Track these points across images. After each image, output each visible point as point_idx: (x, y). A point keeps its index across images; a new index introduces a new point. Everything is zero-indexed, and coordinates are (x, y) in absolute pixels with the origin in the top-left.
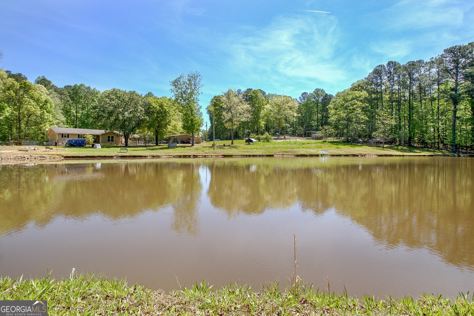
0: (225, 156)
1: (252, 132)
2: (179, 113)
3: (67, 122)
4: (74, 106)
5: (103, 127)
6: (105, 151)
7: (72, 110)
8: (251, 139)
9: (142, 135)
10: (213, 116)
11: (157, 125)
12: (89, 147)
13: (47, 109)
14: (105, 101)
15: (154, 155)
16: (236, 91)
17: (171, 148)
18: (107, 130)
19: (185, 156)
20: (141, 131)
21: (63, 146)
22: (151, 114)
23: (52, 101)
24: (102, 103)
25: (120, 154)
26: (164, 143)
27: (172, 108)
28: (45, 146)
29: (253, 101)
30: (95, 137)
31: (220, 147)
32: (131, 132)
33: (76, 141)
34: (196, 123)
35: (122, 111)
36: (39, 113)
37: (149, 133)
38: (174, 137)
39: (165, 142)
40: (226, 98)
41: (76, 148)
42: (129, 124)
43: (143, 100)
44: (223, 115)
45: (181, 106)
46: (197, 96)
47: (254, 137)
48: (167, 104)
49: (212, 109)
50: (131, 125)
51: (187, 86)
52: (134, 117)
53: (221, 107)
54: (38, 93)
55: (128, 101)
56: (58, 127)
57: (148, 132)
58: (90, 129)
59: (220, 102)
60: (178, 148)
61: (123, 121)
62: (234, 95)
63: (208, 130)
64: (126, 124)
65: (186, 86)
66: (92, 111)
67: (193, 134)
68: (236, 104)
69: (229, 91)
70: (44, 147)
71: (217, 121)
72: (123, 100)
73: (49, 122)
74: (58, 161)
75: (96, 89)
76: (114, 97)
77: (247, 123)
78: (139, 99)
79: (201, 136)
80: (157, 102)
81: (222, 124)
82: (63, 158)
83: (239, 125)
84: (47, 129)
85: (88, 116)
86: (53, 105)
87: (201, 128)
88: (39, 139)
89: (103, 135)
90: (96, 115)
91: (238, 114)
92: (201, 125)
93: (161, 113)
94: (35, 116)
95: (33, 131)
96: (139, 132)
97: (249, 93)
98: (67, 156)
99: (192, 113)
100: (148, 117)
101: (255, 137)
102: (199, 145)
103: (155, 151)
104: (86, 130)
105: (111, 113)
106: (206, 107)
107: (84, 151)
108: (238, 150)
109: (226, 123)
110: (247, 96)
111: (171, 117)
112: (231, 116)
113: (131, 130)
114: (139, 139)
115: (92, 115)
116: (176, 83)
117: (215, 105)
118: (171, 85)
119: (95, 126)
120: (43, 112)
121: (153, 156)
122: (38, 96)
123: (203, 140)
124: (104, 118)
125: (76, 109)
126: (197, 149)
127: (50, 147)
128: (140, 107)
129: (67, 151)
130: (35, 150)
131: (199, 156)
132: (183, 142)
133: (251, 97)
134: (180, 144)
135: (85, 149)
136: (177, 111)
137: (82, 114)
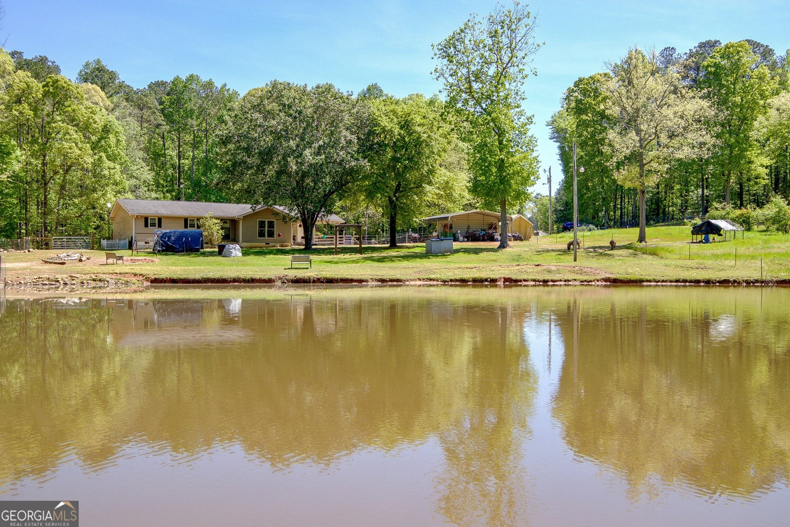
0: (615, 282)
1: (719, 196)
2: (461, 144)
3: (158, 185)
4: (173, 140)
5: (246, 195)
6: (254, 265)
7: (168, 149)
8: (713, 221)
9: (351, 218)
10: (571, 148)
11: (394, 184)
12: (212, 254)
13: (109, 150)
14: (251, 121)
15: (384, 278)
16: (657, 53)
17: (436, 255)
18: (257, 202)
19: (478, 282)
20: (348, 203)
21: (149, 250)
22: (377, 151)
23: (121, 128)
24: (243, 127)
25: (292, 274)
26: (415, 240)
27: (439, 128)
28: (103, 250)
29: (721, 86)
30: (227, 225)
31: (597, 251)
32: (321, 208)
33: (180, 236)
34: (514, 174)
35: (298, 146)
36: (89, 160)
37: (371, 210)
38: (445, 222)
39: (416, 235)
40: (621, 83)
41: (179, 255)
42: (315, 184)
43: (355, 110)
44: (607, 141)
45: (467, 121)
46: (519, 84)
47: (728, 213)
48: (424, 117)
49: (569, 123)
50: (320, 188)
51: (487, 54)
52: (330, 162)
53: (602, 115)
54: (86, 108)
55: (312, 117)
56: (134, 198)
57: (367, 208)
58: (214, 201)
59: (596, 97)
60: (456, 255)
61: (300, 175)
62: (649, 67)
63: (553, 194)
64: (308, 184)
65: (482, 56)
66: (218, 150)
67: (504, 211)
68: (656, 100)
69: (630, 58)
70: (103, 253)
71: (587, 164)
72: (300, 112)
73: (114, 184)
74: (135, 292)
75: (227, 88)
76: (274, 106)
77: (701, 163)
78: (342, 108)
79: (529, 216)
80: (394, 112)
81: (605, 171)
82: (149, 284)
83: (667, 173)
84: (109, 205)
85: (207, 165)
86: (123, 138)
87: (530, 190)
88: (91, 230)
89: (246, 217)
90: (230, 161)
91: (662, 135)
92: (532, 178)
93: (405, 146)
94: (81, 170)
95: (76, 210)
96: (342, 208)
97: (705, 57)
98: (157, 277)
99: (500, 143)
100: (369, 161)
101: (732, 215)
102: (524, 246)
103: (389, 264)
104: (203, 205)
105: (268, 154)
106: (549, 119)
107: (199, 265)
108: (663, 261)
109: (618, 169)
110: (697, 69)
111: (436, 157)
112: (638, 145)
113: (320, 201)
114: (341, 230)
115: (218, 163)
116: (452, 49)
117: (579, 109)
118: (435, 55)
119: (227, 193)
120: (99, 160)
121: (383, 281)
122: (85, 115)
123: (536, 228)
124: (248, 168)
125: (179, 146)
126: (518, 258)
127: (118, 253)
128: (344, 133)
129: (157, 265)
130: (81, 260)
131: (525, 280)
132: (472, 237)
133: (713, 69)
134: (463, 241)
135: (201, 258)
136: (454, 137)
137: (193, 159)
